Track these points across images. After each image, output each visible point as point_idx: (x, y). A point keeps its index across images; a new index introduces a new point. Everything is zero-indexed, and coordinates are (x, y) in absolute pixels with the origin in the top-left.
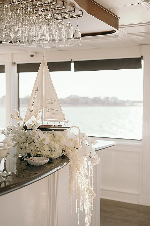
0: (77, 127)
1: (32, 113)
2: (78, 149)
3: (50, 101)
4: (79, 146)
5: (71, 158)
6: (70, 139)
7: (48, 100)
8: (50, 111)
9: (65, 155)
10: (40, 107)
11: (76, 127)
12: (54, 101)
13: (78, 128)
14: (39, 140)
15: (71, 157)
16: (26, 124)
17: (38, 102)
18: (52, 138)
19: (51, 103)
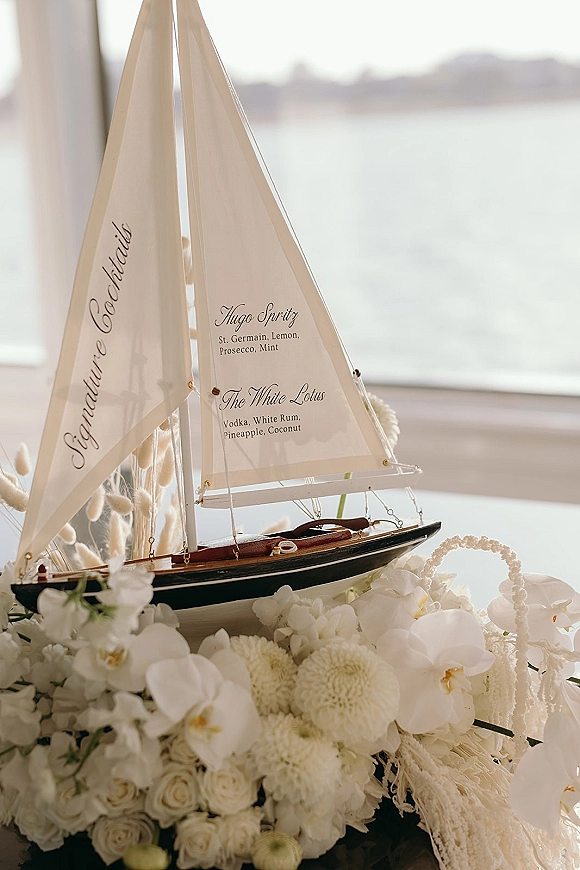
0: (494, 546)
1: (93, 457)
2: (509, 733)
3: (247, 329)
4: (520, 708)
5: (450, 837)
6: (432, 670)
7: (231, 319)
8: (248, 412)
9: (403, 807)
10: (157, 397)
11: (483, 544)
12: (281, 326)
13: (505, 552)
14: (155, 729)
15: (449, 827)
16: (42, 569)
17: (137, 359)
18: (269, 681)
19: (256, 344)
